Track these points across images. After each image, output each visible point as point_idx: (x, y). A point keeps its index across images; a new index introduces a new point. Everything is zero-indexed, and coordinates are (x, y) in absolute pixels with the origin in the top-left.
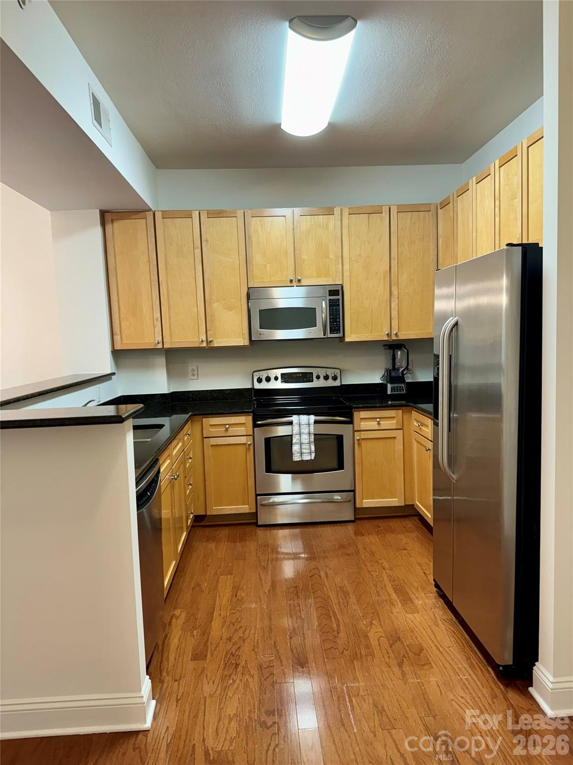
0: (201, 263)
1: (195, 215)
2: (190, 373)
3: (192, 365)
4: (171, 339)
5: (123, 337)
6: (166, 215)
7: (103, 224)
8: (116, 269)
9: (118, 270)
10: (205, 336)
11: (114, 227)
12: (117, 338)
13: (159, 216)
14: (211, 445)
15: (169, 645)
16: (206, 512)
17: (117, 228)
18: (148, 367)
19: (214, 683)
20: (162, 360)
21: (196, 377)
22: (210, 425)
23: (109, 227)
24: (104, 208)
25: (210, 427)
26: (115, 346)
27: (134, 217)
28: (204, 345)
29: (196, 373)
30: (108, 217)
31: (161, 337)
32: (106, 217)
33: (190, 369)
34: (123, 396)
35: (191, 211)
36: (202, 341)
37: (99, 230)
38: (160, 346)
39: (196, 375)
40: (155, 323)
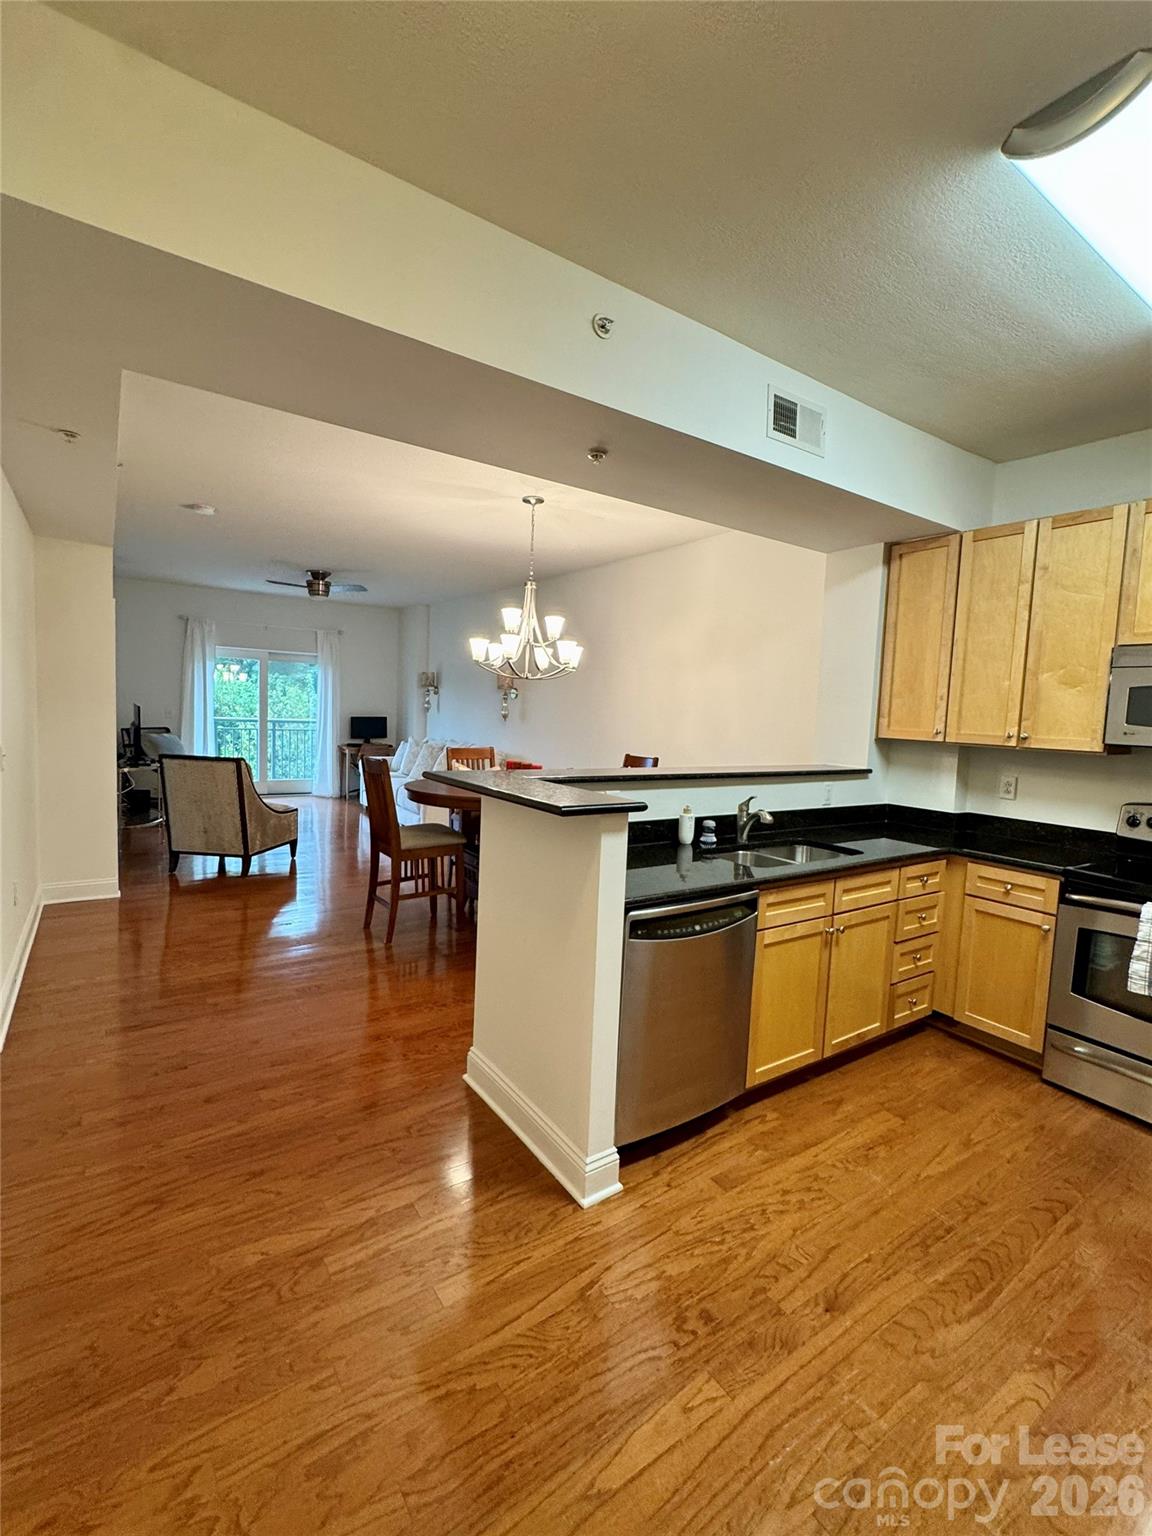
0: (1028, 608)
1: (1030, 529)
2: (1002, 788)
3: (1007, 777)
4: (959, 729)
5: (892, 721)
6: (979, 536)
7: (888, 560)
8: (896, 624)
9: (899, 626)
10: (1017, 728)
11: (903, 566)
12: (884, 721)
13: (968, 539)
14: (977, 911)
16: (953, 1012)
17: (907, 565)
18: (929, 767)
20: (952, 762)
21: (1011, 796)
22: (980, 877)
23: (895, 566)
24: (890, 540)
25: (979, 880)
26: (880, 732)
27: (930, 546)
28: (1013, 743)
29: (1012, 789)
30: (896, 551)
31: (943, 725)
32: (892, 553)
33: (1004, 779)
35: (1024, 522)
36: (1009, 737)
37: (878, 573)
38: (940, 738)
39: (1015, 792)
40: (938, 702)
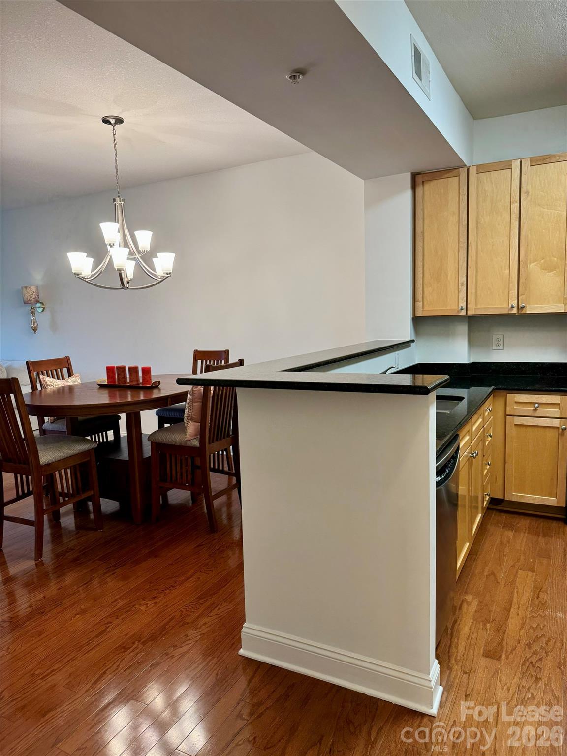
0: (518, 219)
1: (516, 165)
2: (495, 342)
3: (497, 334)
4: (476, 305)
5: (425, 303)
6: (483, 169)
7: (414, 187)
8: (423, 233)
9: (426, 234)
10: (516, 301)
11: (425, 189)
12: (419, 304)
13: (473, 171)
14: (515, 425)
15: (458, 632)
16: (504, 496)
17: (428, 190)
18: (448, 335)
19: (509, 690)
20: (463, 328)
21: (501, 347)
22: (516, 402)
23: (419, 190)
24: (417, 169)
25: (515, 405)
26: (416, 312)
27: (446, 176)
28: (515, 311)
29: (501, 342)
30: (419, 179)
31: (465, 303)
32: (417, 179)
33: (495, 337)
34: (420, 363)
35: (511, 161)
36: (513, 307)
37: (409, 193)
38: (463, 313)
39: (502, 344)
40: (460, 287)
